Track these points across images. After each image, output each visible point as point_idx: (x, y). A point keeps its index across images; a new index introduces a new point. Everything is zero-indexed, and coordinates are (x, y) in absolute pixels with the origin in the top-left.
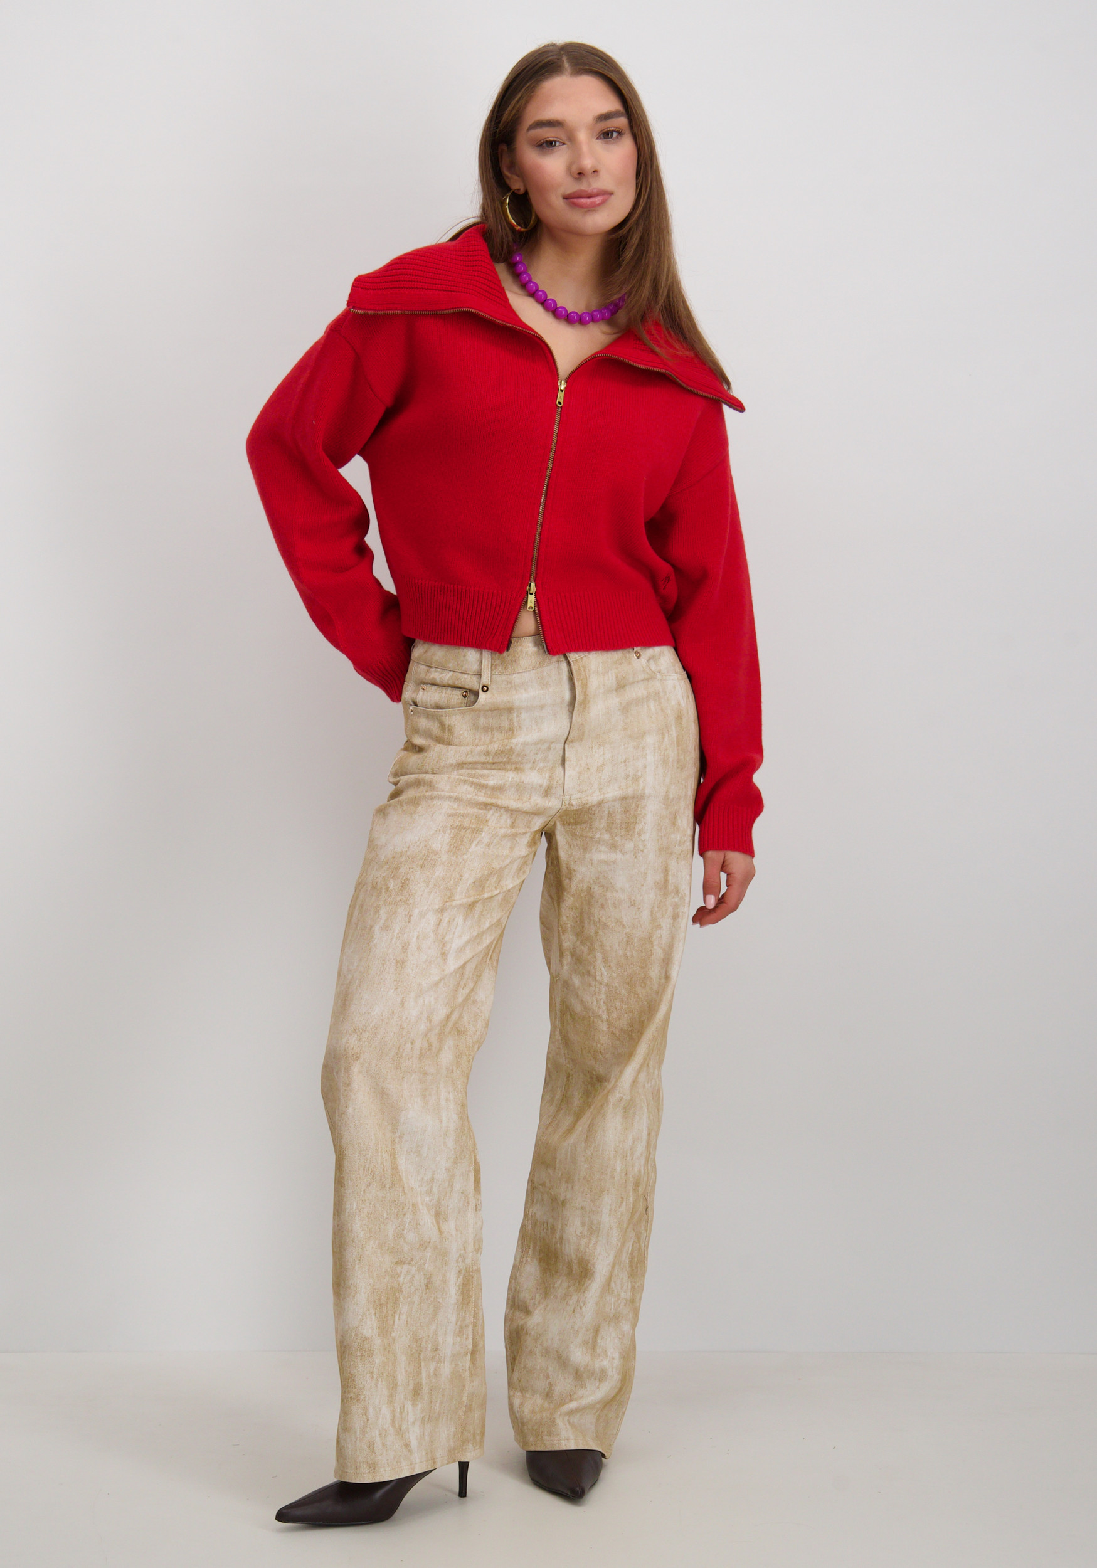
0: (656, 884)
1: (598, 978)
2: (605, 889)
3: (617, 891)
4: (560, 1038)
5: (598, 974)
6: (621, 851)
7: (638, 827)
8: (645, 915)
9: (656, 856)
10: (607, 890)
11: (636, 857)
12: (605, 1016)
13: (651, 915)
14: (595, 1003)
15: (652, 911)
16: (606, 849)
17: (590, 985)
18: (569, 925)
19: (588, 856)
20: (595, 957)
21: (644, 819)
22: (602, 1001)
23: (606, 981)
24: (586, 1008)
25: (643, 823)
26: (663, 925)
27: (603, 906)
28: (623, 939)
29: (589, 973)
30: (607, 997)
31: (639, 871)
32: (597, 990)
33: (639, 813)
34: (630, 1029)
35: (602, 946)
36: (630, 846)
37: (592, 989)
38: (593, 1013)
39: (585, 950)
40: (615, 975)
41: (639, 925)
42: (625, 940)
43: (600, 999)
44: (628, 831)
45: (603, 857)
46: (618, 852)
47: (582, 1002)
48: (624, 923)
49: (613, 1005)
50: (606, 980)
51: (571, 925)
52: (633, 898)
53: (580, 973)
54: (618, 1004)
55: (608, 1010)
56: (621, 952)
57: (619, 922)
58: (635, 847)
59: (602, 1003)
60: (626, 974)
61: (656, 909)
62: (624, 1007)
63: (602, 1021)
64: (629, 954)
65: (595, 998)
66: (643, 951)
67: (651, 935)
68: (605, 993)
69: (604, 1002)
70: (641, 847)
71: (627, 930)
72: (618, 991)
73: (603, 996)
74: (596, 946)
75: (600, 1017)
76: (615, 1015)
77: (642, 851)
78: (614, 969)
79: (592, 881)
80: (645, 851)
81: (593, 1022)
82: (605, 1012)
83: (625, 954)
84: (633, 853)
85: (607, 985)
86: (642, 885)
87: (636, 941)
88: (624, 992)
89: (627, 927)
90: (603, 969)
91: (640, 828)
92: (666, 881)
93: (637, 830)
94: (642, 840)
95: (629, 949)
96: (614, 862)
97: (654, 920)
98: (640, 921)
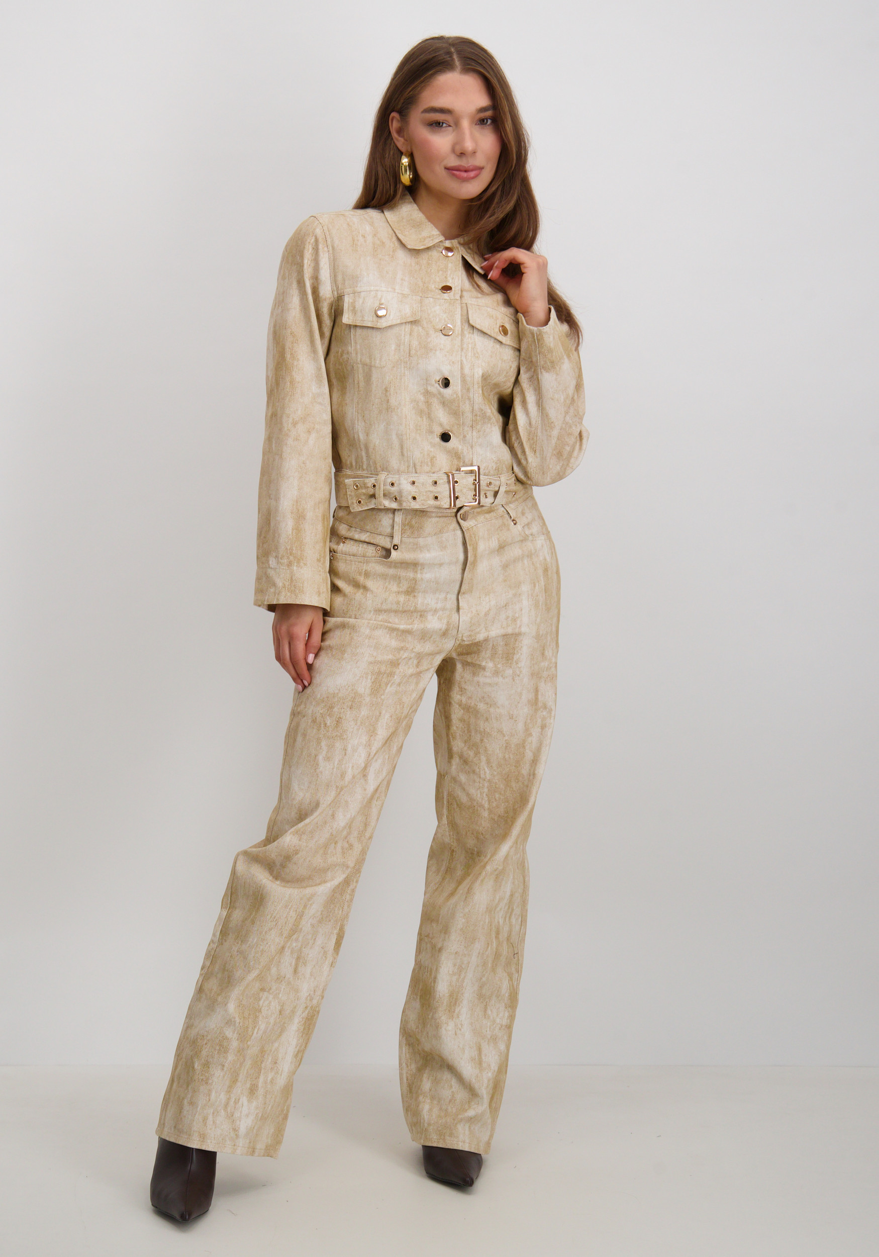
0: (529, 701)
1: (482, 776)
2: (489, 706)
3: (499, 708)
4: (446, 823)
5: (482, 772)
6: (502, 676)
7: (516, 657)
8: (520, 726)
9: (529, 679)
10: (490, 707)
11: (514, 681)
12: (486, 806)
13: (525, 726)
14: (479, 795)
15: (525, 722)
16: (490, 674)
17: (474, 781)
18: (458, 734)
19: (476, 679)
20: (480, 760)
21: (521, 650)
22: (485, 793)
23: (488, 778)
24: (471, 799)
25: (520, 654)
26: (534, 734)
27: (487, 719)
29: (474, 772)
30: (489, 790)
31: (516, 691)
32: (481, 785)
33: (517, 645)
34: (506, 815)
35: (486, 750)
36: (509, 672)
37: (477, 784)
38: (477, 803)
39: (471, 753)
40: (495, 773)
41: (515, 734)
42: (504, 745)
43: (483, 792)
44: (508, 660)
45: (488, 681)
46: (500, 677)
47: (468, 794)
48: (504, 732)
49: (493, 797)
50: (488, 777)
51: (460, 734)
52: (511, 712)
53: (466, 772)
54: (497, 796)
55: (489, 801)
56: (500, 756)
57: (500, 731)
58: (513, 672)
59: (485, 795)
60: (504, 772)
61: (529, 721)
62: (502, 797)
63: (484, 810)
64: (507, 756)
65: (479, 792)
66: (518, 753)
67: (524, 741)
68: (487, 788)
69: (486, 795)
70: (518, 673)
71: (506, 738)
72: (497, 786)
73: (486, 790)
74: (482, 751)
75: (482, 806)
76: (494, 805)
77: (519, 676)
78: (495, 768)
79: (478, 700)
80: (521, 675)
81: (477, 810)
82: (487, 802)
83: (504, 757)
84: (511, 678)
85: (489, 781)
86: (518, 703)
87: (512, 746)
88: (502, 786)
89: (506, 736)
90: (486, 769)
91: (518, 657)
92: (537, 699)
93: (515, 659)
94: (520, 667)
95: (507, 753)
96: (497, 684)
97: (527, 730)
98: (516, 731)
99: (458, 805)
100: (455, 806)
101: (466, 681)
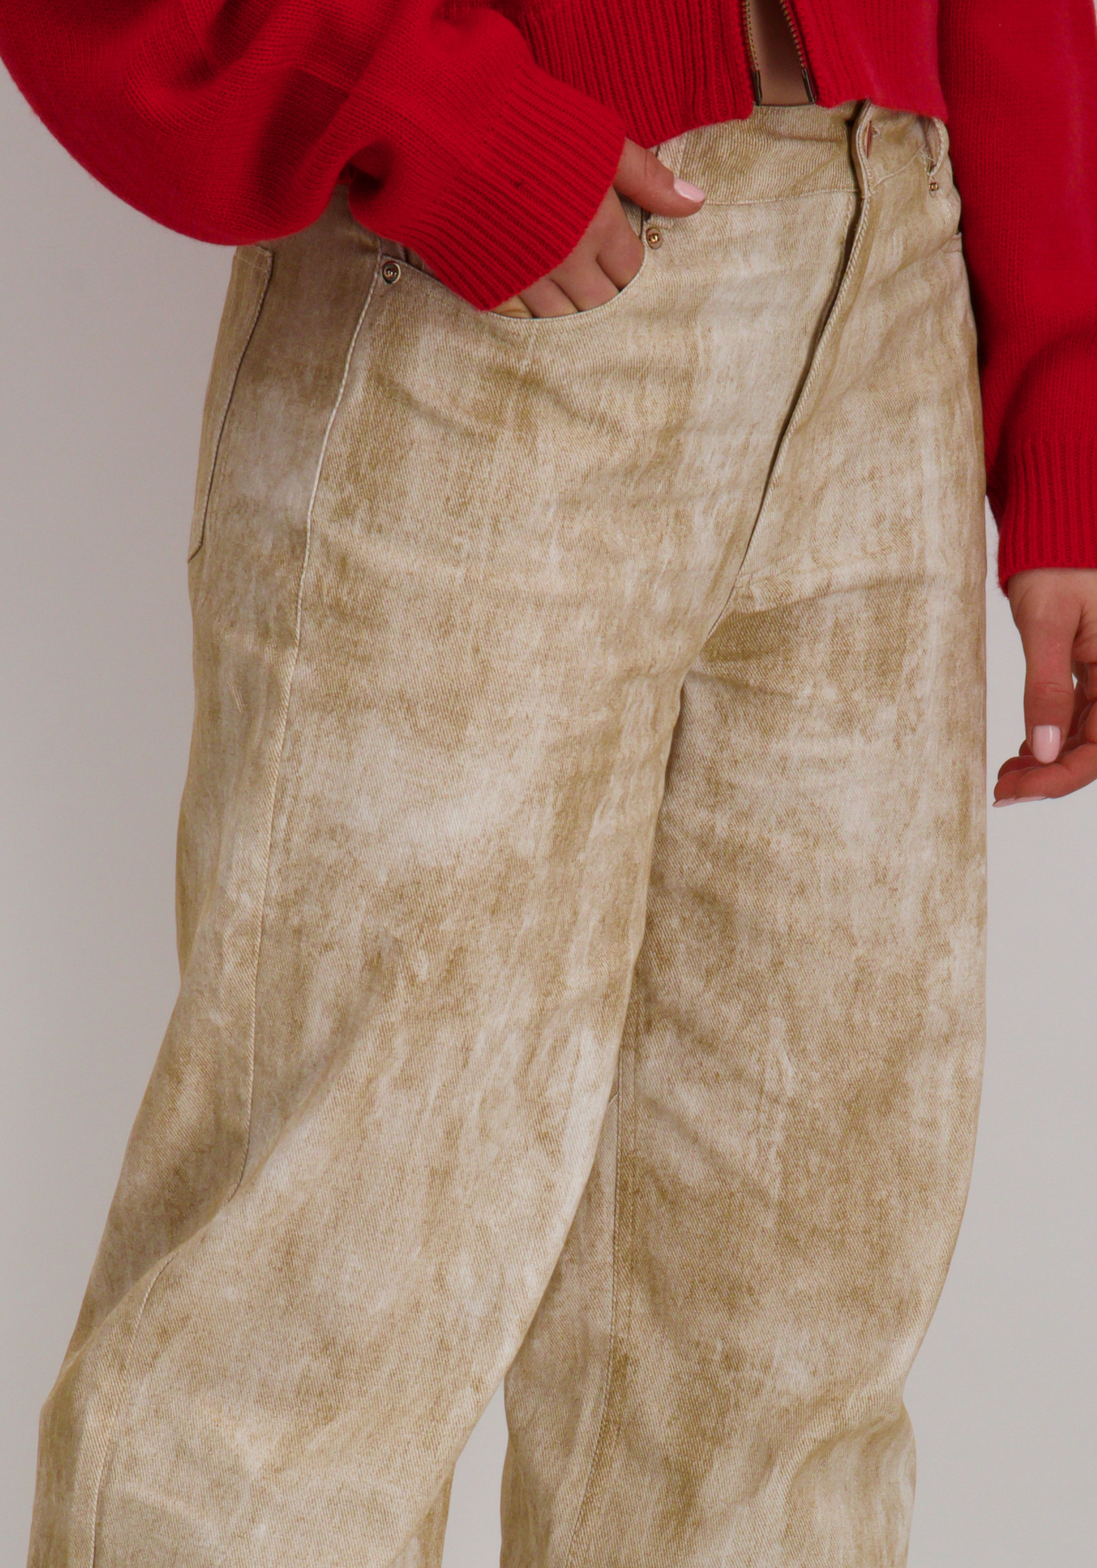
0: (939, 823)
1: (770, 1086)
2: (811, 842)
3: (842, 846)
5: (771, 1074)
6: (863, 732)
7: (909, 662)
8: (908, 910)
9: (940, 742)
10: (816, 844)
11: (899, 747)
12: (775, 1192)
13: (924, 911)
14: (753, 1156)
15: (925, 899)
16: (827, 728)
17: (740, 1108)
18: (682, 946)
19: (774, 747)
20: (766, 1031)
21: (923, 639)
22: (774, 1150)
23: (790, 1094)
24: (725, 1170)
25: (920, 652)
27: (802, 889)
28: (847, 976)
29: (738, 1075)
30: (788, 1138)
31: (902, 785)
32: (763, 1118)
33: (911, 621)
34: (837, 1226)
36: (887, 715)
37: (747, 1117)
38: (746, 1183)
39: (732, 1013)
40: (816, 1076)
41: (890, 937)
42: (852, 978)
43: (770, 1145)
44: (884, 674)
45: (817, 749)
46: (857, 734)
47: (712, 1156)
48: (855, 931)
49: (801, 1163)
50: (791, 1089)
51: (688, 947)
52: (882, 860)
53: (703, 1080)
54: (814, 1160)
55: (786, 1177)
56: (837, 1013)
57: (842, 930)
58: (900, 718)
59: (772, 1156)
60: (845, 1076)
61: (938, 895)
62: (830, 1166)
63: (766, 1205)
64: (858, 1017)
65: (753, 1142)
66: (899, 1014)
67: (921, 971)
68: (784, 1128)
69: (778, 1154)
71: (860, 951)
72: (818, 1124)
73: (778, 1137)
74: (773, 1000)
75: (758, 1193)
76: (802, 1192)
77: (914, 730)
78: (816, 1060)
79: (773, 821)
80: (920, 729)
81: (742, 1207)
82: (778, 1181)
83: (849, 1018)
84: (891, 738)
85: (792, 1104)
86: (906, 825)
87: (879, 981)
88: (834, 1128)
89: (860, 943)
90: (785, 1061)
91: (913, 664)
93: (906, 670)
94: (919, 697)
95: (860, 1004)
96: (844, 762)
97: (929, 927)
98: (893, 926)
99: (665, 1194)
100: (654, 1198)
101: (739, 757)
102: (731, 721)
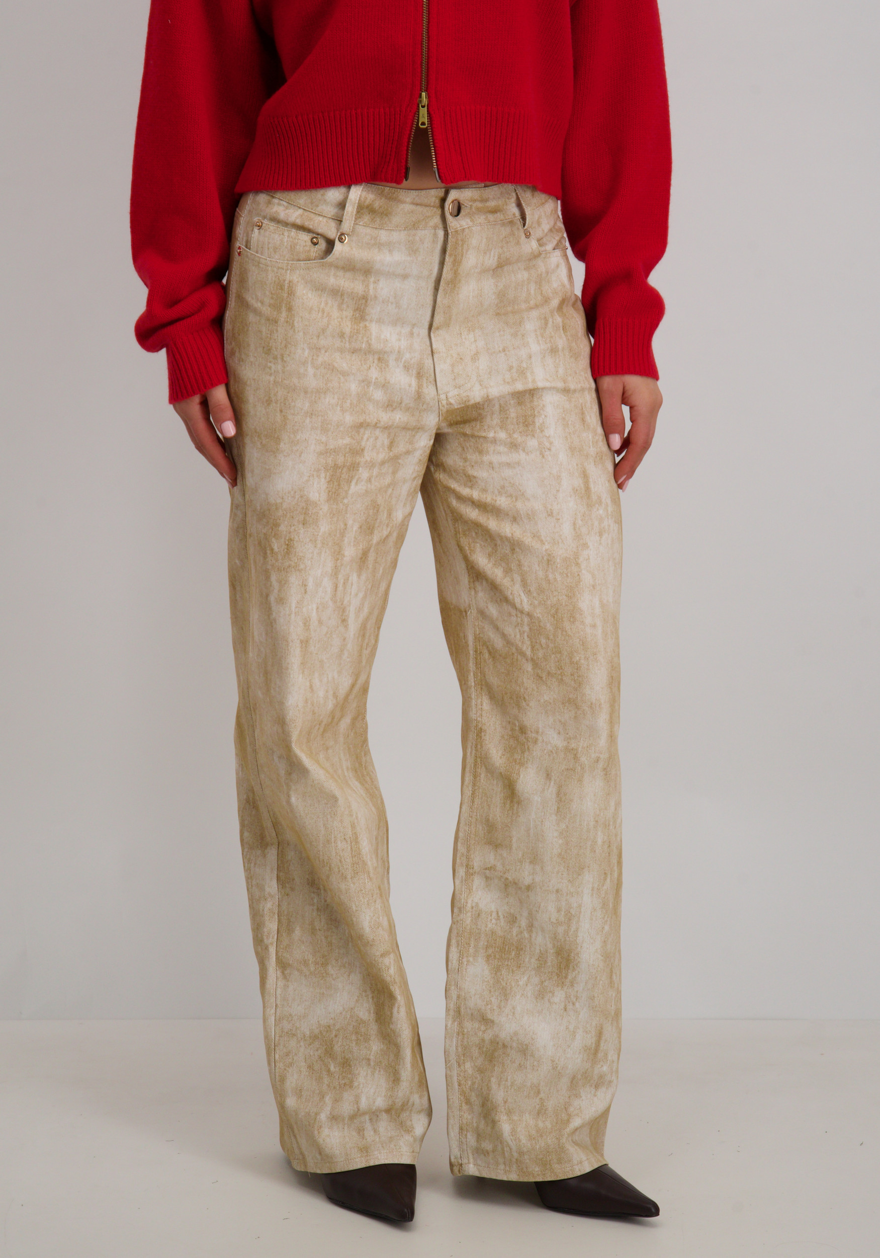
0: (575, 490)
1: (519, 606)
3: (529, 500)
5: (518, 600)
6: (524, 450)
7: (538, 421)
8: (567, 529)
9: (567, 455)
10: (516, 500)
11: (543, 457)
12: (529, 653)
13: (575, 529)
14: (518, 636)
15: (574, 524)
16: (506, 450)
17: (510, 615)
19: (486, 458)
20: (512, 581)
21: (544, 413)
22: (526, 634)
23: (527, 610)
24: (508, 642)
25: (543, 416)
27: (515, 520)
28: (543, 558)
29: (508, 601)
30: (530, 629)
31: (551, 474)
32: (519, 620)
33: (537, 406)
34: (559, 672)
35: (520, 565)
36: (532, 443)
37: (514, 619)
38: (517, 649)
39: (499, 572)
40: (536, 602)
41: (560, 541)
42: (545, 558)
43: (524, 632)
44: (528, 426)
45: (504, 459)
46: (521, 452)
47: (504, 636)
48: (543, 538)
49: (538, 642)
52: (550, 506)
53: (497, 602)
55: (533, 647)
56: (541, 574)
57: (537, 537)
58: (539, 444)
59: (526, 637)
60: (549, 602)
61: (580, 522)
62: (551, 645)
63: (527, 660)
64: (551, 576)
65: (518, 631)
66: (569, 575)
68: (528, 625)
69: (528, 636)
70: (547, 444)
72: (542, 624)
73: (526, 628)
74: (514, 566)
75: (523, 654)
76: (540, 655)
77: (550, 450)
78: (535, 594)
79: (496, 492)
81: (517, 660)
82: (529, 648)
83: (547, 576)
84: (538, 453)
85: (529, 614)
86: (558, 491)
87: (558, 560)
88: (549, 626)
89: (546, 544)
90: (522, 594)
91: (541, 421)
92: (587, 488)
93: (537, 424)
94: (547, 436)
95: (551, 570)
96: (518, 463)
97: (578, 536)
98: (561, 535)
99: (490, 653)
100: (487, 655)
101: (473, 464)
102: (465, 450)
